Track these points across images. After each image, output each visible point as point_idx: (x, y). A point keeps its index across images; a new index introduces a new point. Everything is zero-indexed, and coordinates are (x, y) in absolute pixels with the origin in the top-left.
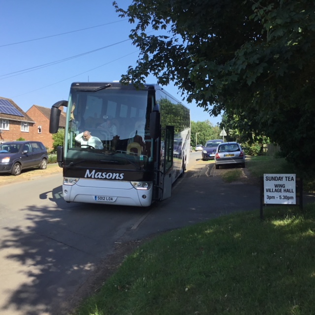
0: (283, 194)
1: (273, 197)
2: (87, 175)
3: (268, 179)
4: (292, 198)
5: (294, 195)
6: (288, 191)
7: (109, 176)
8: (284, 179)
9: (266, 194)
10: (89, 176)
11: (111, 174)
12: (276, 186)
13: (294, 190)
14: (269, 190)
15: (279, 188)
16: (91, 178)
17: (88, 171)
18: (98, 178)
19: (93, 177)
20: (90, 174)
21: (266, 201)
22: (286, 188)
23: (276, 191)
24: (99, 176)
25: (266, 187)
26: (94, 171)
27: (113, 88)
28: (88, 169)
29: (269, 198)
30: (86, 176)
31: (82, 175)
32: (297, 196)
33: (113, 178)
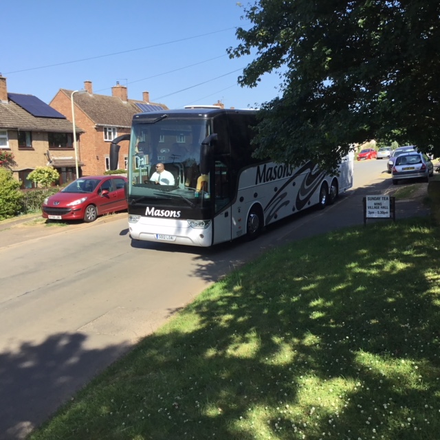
0: (380, 210)
1: (373, 213)
3: (369, 199)
4: (387, 213)
5: (388, 210)
6: (384, 207)
7: (167, 214)
8: (381, 199)
9: (368, 210)
10: (149, 214)
11: (168, 211)
12: (375, 204)
13: (389, 207)
14: (370, 207)
15: (377, 206)
16: (150, 216)
17: (148, 208)
19: (152, 215)
20: (150, 211)
21: (368, 215)
22: (383, 205)
23: (375, 208)
24: (159, 214)
25: (367, 205)
26: (153, 208)
27: (169, 119)
28: (148, 206)
29: (370, 213)
30: (146, 214)
31: (142, 213)
32: (390, 212)
33: (171, 216)
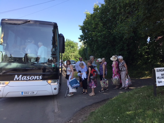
1: (161, 82)
2: (16, 79)
3: (157, 71)
9: (157, 80)
10: (17, 79)
12: (162, 75)
18: (24, 80)
19: (20, 79)
20: (18, 78)
23: (162, 78)
28: (16, 74)
